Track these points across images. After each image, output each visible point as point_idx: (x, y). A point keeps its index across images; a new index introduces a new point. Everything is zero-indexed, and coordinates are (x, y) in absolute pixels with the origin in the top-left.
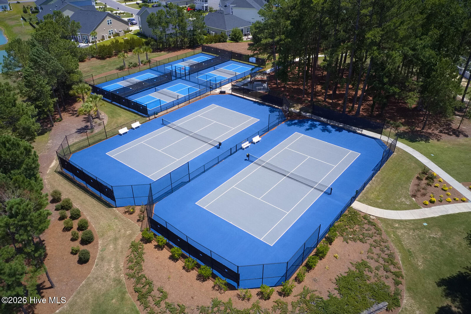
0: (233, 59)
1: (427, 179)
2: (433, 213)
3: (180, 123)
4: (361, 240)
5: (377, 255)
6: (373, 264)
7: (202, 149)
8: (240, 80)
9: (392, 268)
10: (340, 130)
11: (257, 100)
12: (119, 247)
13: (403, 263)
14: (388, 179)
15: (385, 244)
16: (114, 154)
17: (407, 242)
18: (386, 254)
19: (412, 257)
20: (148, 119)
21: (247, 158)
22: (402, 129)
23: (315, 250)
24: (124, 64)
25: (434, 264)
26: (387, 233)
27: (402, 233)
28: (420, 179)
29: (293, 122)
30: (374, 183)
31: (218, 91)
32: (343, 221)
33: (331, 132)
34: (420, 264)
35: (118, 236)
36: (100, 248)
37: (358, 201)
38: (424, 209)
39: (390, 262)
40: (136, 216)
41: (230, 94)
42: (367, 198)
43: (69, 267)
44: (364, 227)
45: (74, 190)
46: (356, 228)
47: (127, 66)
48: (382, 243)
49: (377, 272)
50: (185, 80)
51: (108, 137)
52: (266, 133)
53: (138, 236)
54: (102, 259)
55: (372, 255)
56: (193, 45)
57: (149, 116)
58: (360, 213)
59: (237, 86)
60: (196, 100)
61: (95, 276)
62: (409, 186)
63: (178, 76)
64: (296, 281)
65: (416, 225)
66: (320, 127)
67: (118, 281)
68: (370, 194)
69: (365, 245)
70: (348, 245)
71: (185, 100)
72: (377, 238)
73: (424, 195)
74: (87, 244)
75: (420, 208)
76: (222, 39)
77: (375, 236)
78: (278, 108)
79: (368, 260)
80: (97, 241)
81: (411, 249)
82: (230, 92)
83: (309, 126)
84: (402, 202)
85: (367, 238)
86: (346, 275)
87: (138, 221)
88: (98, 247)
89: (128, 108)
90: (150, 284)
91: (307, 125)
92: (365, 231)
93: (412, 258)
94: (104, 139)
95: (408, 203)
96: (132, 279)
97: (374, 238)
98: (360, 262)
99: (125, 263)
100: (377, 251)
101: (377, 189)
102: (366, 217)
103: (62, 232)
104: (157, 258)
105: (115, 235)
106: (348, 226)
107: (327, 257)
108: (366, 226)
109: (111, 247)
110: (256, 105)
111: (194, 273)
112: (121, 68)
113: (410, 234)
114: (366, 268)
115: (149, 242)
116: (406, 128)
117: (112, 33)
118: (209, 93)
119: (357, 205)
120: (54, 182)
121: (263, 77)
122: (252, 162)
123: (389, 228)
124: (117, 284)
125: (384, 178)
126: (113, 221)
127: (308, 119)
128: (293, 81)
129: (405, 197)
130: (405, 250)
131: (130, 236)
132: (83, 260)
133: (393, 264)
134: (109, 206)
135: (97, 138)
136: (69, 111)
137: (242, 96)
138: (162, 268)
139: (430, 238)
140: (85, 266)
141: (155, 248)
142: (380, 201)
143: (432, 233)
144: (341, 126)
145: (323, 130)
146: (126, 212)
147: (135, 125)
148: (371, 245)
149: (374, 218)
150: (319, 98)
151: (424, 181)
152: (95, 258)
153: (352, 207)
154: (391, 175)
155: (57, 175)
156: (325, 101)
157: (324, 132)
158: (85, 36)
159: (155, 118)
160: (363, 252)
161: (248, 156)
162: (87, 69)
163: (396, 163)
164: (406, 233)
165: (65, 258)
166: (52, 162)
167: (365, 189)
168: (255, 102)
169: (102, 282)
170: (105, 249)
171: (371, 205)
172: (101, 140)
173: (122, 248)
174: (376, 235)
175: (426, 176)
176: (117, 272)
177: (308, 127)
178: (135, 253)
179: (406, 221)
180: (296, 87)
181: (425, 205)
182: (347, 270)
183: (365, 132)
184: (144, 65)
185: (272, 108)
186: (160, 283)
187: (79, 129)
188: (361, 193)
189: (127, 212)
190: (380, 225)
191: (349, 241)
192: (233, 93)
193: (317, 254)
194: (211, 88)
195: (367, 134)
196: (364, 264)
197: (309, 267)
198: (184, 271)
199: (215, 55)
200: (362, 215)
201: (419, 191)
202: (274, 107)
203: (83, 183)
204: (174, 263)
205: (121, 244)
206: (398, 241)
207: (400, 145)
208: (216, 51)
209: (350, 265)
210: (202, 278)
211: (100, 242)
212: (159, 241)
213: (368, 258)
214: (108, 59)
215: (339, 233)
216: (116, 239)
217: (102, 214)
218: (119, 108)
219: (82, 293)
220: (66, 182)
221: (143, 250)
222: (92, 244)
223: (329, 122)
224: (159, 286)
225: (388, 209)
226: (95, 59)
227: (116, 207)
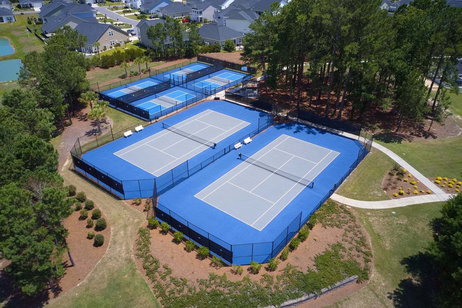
0: (226, 68)
1: (397, 174)
2: (401, 203)
3: (179, 126)
4: (337, 226)
5: (351, 238)
6: (347, 245)
7: (198, 149)
8: (233, 87)
9: (363, 249)
10: (323, 132)
11: (248, 106)
12: (129, 233)
13: (373, 244)
14: (363, 174)
15: (358, 229)
16: (121, 154)
17: (377, 228)
18: (358, 238)
19: (381, 239)
20: (150, 123)
21: (239, 157)
22: (378, 131)
23: (298, 234)
24: (126, 73)
25: (400, 245)
26: (361, 220)
27: (373, 220)
28: (392, 175)
29: (282, 125)
30: (350, 178)
31: (213, 97)
32: (322, 210)
33: (315, 135)
34: (387, 245)
35: (127, 223)
36: (112, 233)
37: (336, 193)
38: (393, 200)
39: (362, 244)
40: (142, 206)
41: (224, 100)
42: (344, 191)
43: (86, 249)
44: (341, 215)
45: (87, 185)
46: (334, 216)
47: (128, 75)
48: (355, 229)
49: (350, 251)
50: (183, 87)
51: (114, 139)
52: (257, 135)
53: (144, 223)
54: (115, 242)
55: (346, 238)
56: (189, 55)
57: (150, 121)
58: (337, 203)
59: (230, 93)
60: (193, 106)
61: (109, 257)
62: (382, 181)
63: (176, 84)
64: (281, 259)
65: (386, 213)
66: (306, 130)
67: (129, 261)
68: (347, 188)
69: (341, 229)
70: (326, 230)
71: (182, 106)
72: (352, 224)
73: (394, 188)
74: (100, 230)
75: (390, 199)
76: (216, 49)
77: (350, 223)
78: (267, 113)
79: (343, 242)
80: (110, 228)
81: (380, 233)
82: (224, 98)
84: (375, 194)
85: (343, 224)
86: (323, 254)
87: (145, 211)
88: (110, 233)
89: (131, 113)
90: (156, 262)
91: (294, 128)
92: (341, 219)
93: (381, 241)
94: (110, 141)
95: (379, 195)
96: (141, 259)
97: (349, 224)
98: (336, 243)
99: (134, 245)
100: (350, 235)
101: (353, 183)
102: (343, 207)
103: (78, 221)
104: (162, 241)
105: (125, 222)
106: (326, 214)
107: (307, 240)
108: (342, 215)
109: (122, 232)
110: (247, 110)
111: (194, 253)
112: (123, 77)
113: (381, 220)
114: (341, 248)
115: (154, 229)
116: (382, 130)
117: (114, 43)
118: (205, 99)
119: (334, 197)
120: (69, 178)
121: (253, 85)
122: (244, 160)
123: (362, 215)
124: (129, 263)
125: (360, 174)
126: (122, 211)
127: (294, 123)
128: (281, 89)
129: (378, 190)
130: (375, 234)
131: (138, 223)
132: (98, 244)
133: (364, 245)
134: (118, 198)
135: (104, 140)
136: (77, 116)
137: (235, 102)
138: (167, 250)
139: (397, 224)
140: (100, 248)
141: (160, 233)
142: (356, 193)
143: (399, 220)
144: (324, 128)
145: (309, 133)
146: (133, 204)
147: (138, 129)
148: (346, 230)
149: (350, 207)
150: (305, 103)
151: (395, 177)
152: (108, 241)
153: (330, 199)
154: (367, 172)
155: (71, 172)
156: (310, 106)
157: (310, 134)
158: (88, 46)
159: (156, 122)
160: (338, 235)
161: (240, 155)
162: (91, 77)
163: (371, 161)
164: (377, 220)
165: (82, 242)
166: (65, 161)
167: (343, 183)
168: (246, 107)
169: (115, 261)
170: (117, 234)
171: (347, 197)
172: (108, 142)
173: (131, 233)
174: (350, 221)
175: (397, 172)
176: (128, 253)
177: (295, 130)
178: (143, 237)
179: (377, 210)
180: (284, 93)
181: (395, 197)
182: (325, 250)
183: (345, 134)
184: (145, 73)
185: (262, 113)
186: (165, 262)
187: (87, 132)
188: (339, 187)
189: (135, 203)
190: (355, 214)
191: (327, 226)
192: (226, 99)
193: (299, 237)
194: (206, 95)
195: (347, 136)
196: (339, 245)
197: (292, 248)
198: (185, 252)
199: (210, 64)
200: (340, 205)
201: (390, 184)
202: (264, 112)
203: (95, 180)
204: (177, 245)
205: (130, 230)
206: (370, 226)
207: (375, 145)
208: (210, 60)
209: (327, 247)
210: (201, 257)
211: (112, 228)
212: (163, 226)
213: (343, 241)
214: (110, 68)
215: (319, 220)
216: (125, 226)
217: (112, 205)
218: (123, 113)
219: (98, 270)
220: (79, 178)
221: (149, 235)
222: (105, 230)
223: (313, 125)
224: (164, 264)
225: (362, 200)
226: (99, 68)
227: (124, 200)
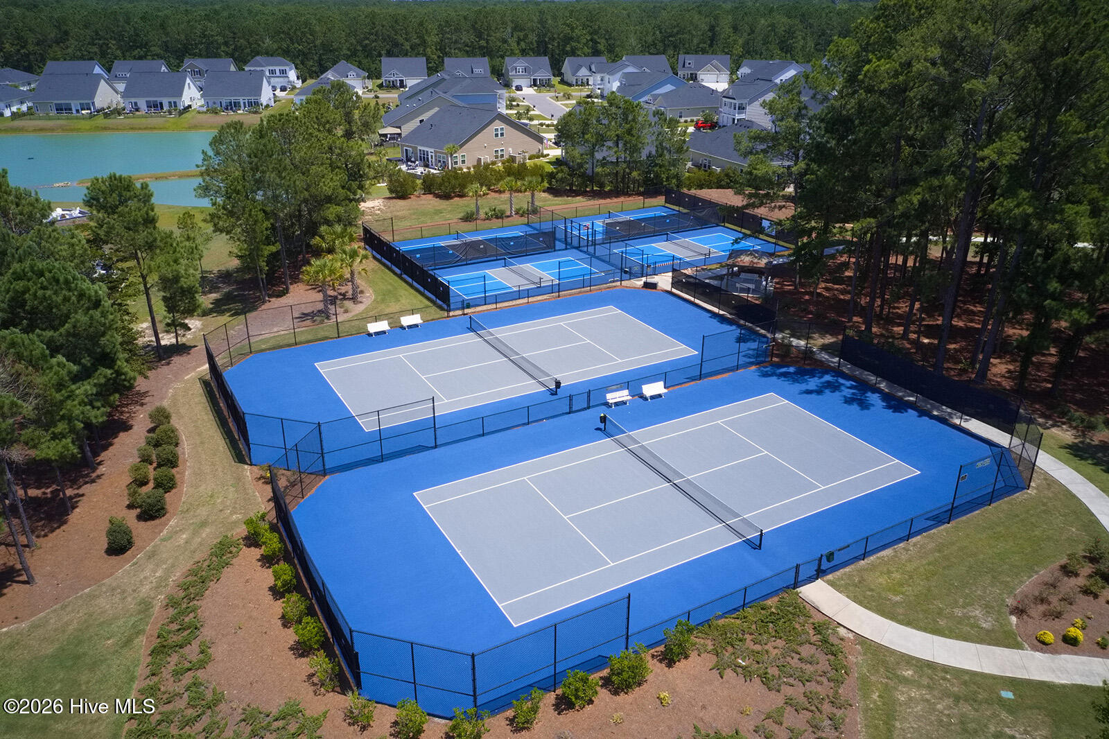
0: (727, 225)
1: (1091, 575)
3: (505, 332)
4: (765, 680)
5: (792, 731)
7: (516, 389)
8: (714, 267)
10: (897, 405)
11: (722, 312)
12: (196, 541)
14: (962, 549)
15: (835, 711)
16: (327, 369)
20: (446, 314)
21: (602, 426)
22: (1104, 435)
24: (478, 209)
26: (864, 684)
27: (911, 699)
28: (1071, 572)
29: (782, 370)
30: (908, 550)
31: (640, 282)
32: (746, 618)
33: (868, 409)
35: (211, 519)
36: (164, 532)
37: (828, 582)
38: (1030, 652)
41: (664, 291)
42: (862, 580)
44: (800, 649)
46: (775, 647)
47: (482, 215)
48: (826, 706)
50: (585, 252)
51: (341, 334)
54: (152, 555)
55: (775, 727)
56: (651, 188)
57: (449, 311)
58: (813, 612)
60: (580, 292)
61: (114, 584)
62: (1022, 582)
63: (572, 242)
64: (511, 725)
65: (973, 688)
66: (848, 392)
68: (877, 574)
69: (772, 695)
70: (717, 683)
72: (823, 689)
73: (1057, 615)
74: (146, 520)
75: (1018, 646)
77: (818, 682)
80: (169, 521)
82: (668, 288)
83: (817, 385)
84: (969, 618)
85: (790, 680)
87: (271, 499)
88: (161, 531)
89: (422, 289)
90: (194, 628)
91: (816, 381)
92: (794, 661)
94: (331, 338)
95: (984, 625)
96: (170, 610)
97: (811, 686)
99: (183, 574)
100: (797, 720)
101: (909, 567)
102: (824, 628)
103: (124, 487)
104: (247, 581)
105: (208, 515)
106: (751, 634)
107: (635, 692)
108: (807, 651)
109: (184, 536)
111: (291, 635)
112: (468, 218)
113: (939, 707)
115: (256, 546)
118: (619, 284)
119: (819, 594)
120: (184, 396)
121: (756, 260)
123: (877, 671)
124: (139, 612)
125: (953, 544)
126: (225, 488)
129: (987, 607)
131: (233, 524)
132: (118, 549)
134: (240, 459)
135: (321, 334)
137: (692, 299)
138: (241, 605)
140: (114, 560)
141: (259, 560)
142: (898, 598)
143: (1013, 725)
144: (911, 399)
145: (849, 400)
146: (261, 478)
147: (407, 321)
148: (789, 701)
149: (851, 636)
151: (1080, 581)
152: (139, 551)
153: (797, 594)
154: (980, 543)
155: (200, 384)
157: (849, 404)
158: (441, 156)
159: (464, 314)
160: (751, 710)
161: (603, 419)
163: (1016, 516)
164: (928, 701)
168: (715, 315)
169: (117, 599)
170: (171, 537)
171: (860, 603)
172: (327, 338)
173: (201, 544)
174: (823, 679)
175: (1093, 568)
176: (157, 588)
177: (813, 388)
178: (214, 559)
179: (946, 669)
181: (1042, 645)
184: (522, 216)
185: (747, 333)
186: (213, 634)
188: (853, 566)
189: (264, 478)
190: (855, 659)
191: (728, 671)
192: (674, 290)
195: (974, 431)
197: (567, 704)
198: (279, 623)
200: (817, 618)
201: (1044, 601)
202: (755, 332)
204: (272, 602)
205: (204, 535)
206: (887, 713)
208: (695, 203)
210: (301, 649)
211: (172, 522)
213: (757, 731)
214: (455, 199)
215: (714, 645)
216: (204, 524)
221: (234, 557)
222: (157, 522)
224: (209, 638)
225: (908, 623)
227: (251, 465)
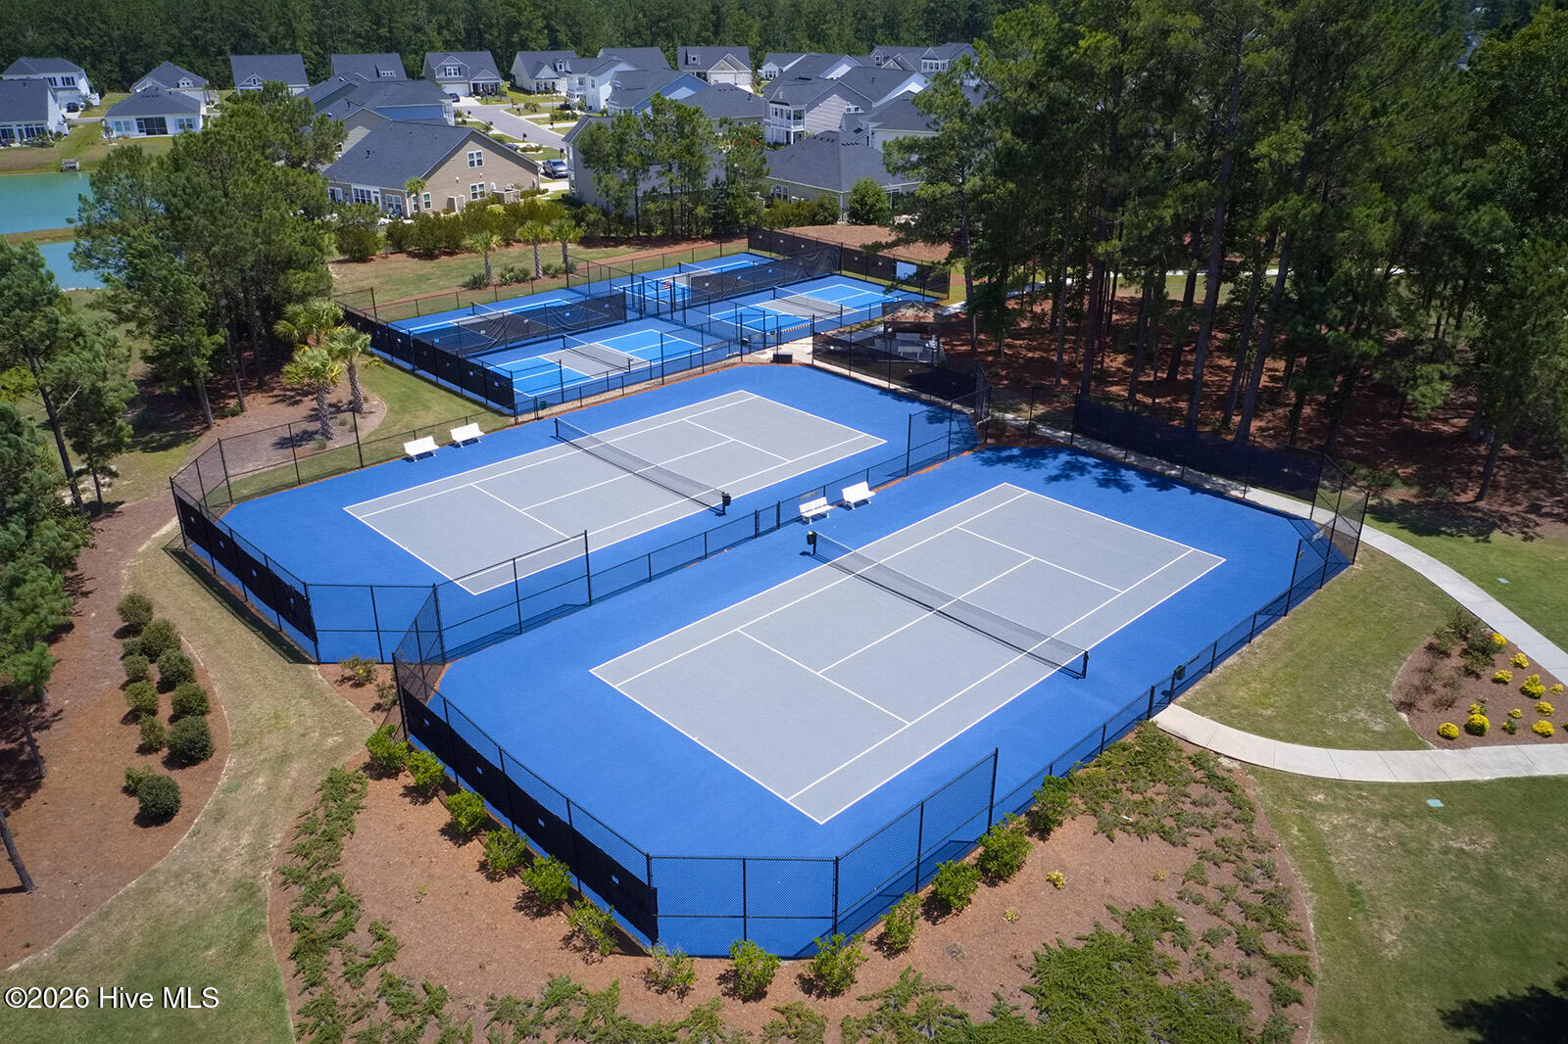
0: (844, 272)
1: (1465, 653)
2: (1472, 768)
3: (615, 437)
4: (1165, 835)
5: (1222, 890)
6: (1196, 921)
7: (665, 512)
8: (854, 328)
9: (1272, 944)
10: (1163, 483)
11: (893, 386)
12: (286, 784)
13: (1322, 928)
14: (1312, 644)
15: (1260, 857)
16: (365, 512)
17: (1346, 860)
18: (1256, 892)
19: (1361, 911)
20: (513, 420)
21: (810, 548)
22: (1397, 495)
23: (980, 850)
24: (488, 271)
25: (1450, 944)
26: (1276, 818)
27: (1335, 827)
28: (1442, 653)
29: (1005, 454)
30: (1255, 654)
31: (769, 354)
32: (1109, 763)
33: (1131, 491)
34: (1389, 938)
35: (293, 749)
36: (224, 779)
37: (1183, 705)
38: (1438, 751)
39: (1268, 920)
40: (370, 693)
41: (808, 365)
42: (1220, 698)
43: (104, 830)
44: (1188, 790)
45: (205, 604)
46: (1158, 792)
47: (495, 279)
48: (1247, 853)
49: (1208, 948)
50: (671, 321)
51: (365, 464)
52: (897, 482)
53: (358, 755)
54: (219, 816)
55: (1200, 889)
56: (723, 228)
57: (515, 415)
58: (1182, 744)
60: (689, 376)
61: (175, 868)
62: (1394, 673)
63: (649, 310)
64: (880, 949)
65: (1396, 802)
66: (1098, 473)
67: (247, 891)
68: (1234, 687)
69: (1180, 851)
70: (1110, 848)
71: (649, 374)
72: (1235, 833)
73: (1449, 704)
74: (182, 766)
75: (1422, 746)
76: (823, 215)
77: (1226, 826)
78: (960, 412)
79: (1180, 906)
80: (223, 761)
81: (1360, 883)
82: (809, 360)
83: (1058, 468)
84: (1356, 722)
85: (1193, 830)
86: (1080, 945)
87: (377, 707)
88: (217, 779)
89: (457, 389)
90: (348, 906)
91: (1052, 465)
92: (1187, 807)
93: (1360, 916)
94: (351, 470)
95: (1376, 728)
96: (295, 888)
97: (1220, 833)
98: (1146, 906)
99: (288, 834)
100: (1224, 875)
101: (1266, 673)
102: (1202, 759)
103: (118, 725)
104: (401, 827)
105: (286, 745)
106: (1124, 782)
107: (1018, 878)
108: (1196, 791)
109: (261, 780)
110: (887, 399)
111: (513, 887)
112: (476, 284)
113: (1369, 830)
114: (1165, 930)
115: (389, 777)
116: (1414, 491)
117: (482, 194)
118: (738, 359)
119: (1173, 719)
120: (151, 577)
121: (921, 314)
122: (825, 560)
123: (1284, 801)
124: (241, 901)
125: (1301, 639)
126: (293, 702)
127: (1057, 448)
128: (1030, 339)
129: (1370, 707)
130: (1336, 884)
131: (336, 751)
132: (157, 812)
133: (1277, 926)
134: (295, 656)
135: (331, 466)
136: (273, 389)
137: (846, 372)
138: (408, 862)
139: (1446, 851)
140: (156, 833)
141: (404, 795)
142: (1269, 712)
143: (1456, 836)
144: (1173, 472)
145: (1104, 483)
146: (344, 679)
147: (460, 434)
148: (1202, 855)
149: (1236, 765)
150: (1114, 389)
151: (1455, 661)
152: (195, 811)
153: (1154, 724)
154: (1330, 634)
155: (167, 558)
156: (1131, 398)
157: (1107, 487)
158: (393, 196)
159: (539, 419)
160: (1164, 874)
161: (812, 539)
162: (371, 280)
163: (1355, 597)
164: (1353, 826)
165: (98, 804)
166: (166, 521)
167: (1219, 669)
168: (884, 391)
169: (192, 888)
170: (238, 786)
171: (1231, 725)
172: (339, 471)
173: (295, 787)
174: (1229, 821)
175: (1465, 645)
176: (252, 861)
177: (1055, 472)
178: (331, 804)
179: (1358, 786)
180: (1037, 355)
181: (1447, 740)
182: (1088, 931)
183: (1257, 495)
184: (554, 277)
185: (938, 411)
186: (384, 909)
187: (284, 438)
188: (1201, 682)
189: (349, 679)
190: (1253, 792)
191: (1117, 832)
192: (817, 363)
193: (982, 865)
194: (743, 343)
195: (1263, 503)
196: (1163, 919)
197: (939, 908)
198: (481, 877)
200: (1190, 751)
201: (1428, 690)
202: (945, 408)
203: (235, 585)
204: (455, 849)
205: (294, 774)
206: (1317, 850)
207: (1376, 538)
208: (794, 245)
209: (1104, 919)
210: (536, 904)
211: (230, 763)
212: (418, 767)
213: (1180, 898)
214: (444, 258)
215: (1086, 803)
216: (285, 758)
217: (265, 678)
218: (431, 387)
219: (113, 918)
220: (187, 578)
221: (361, 797)
222: (202, 766)
223: (1132, 459)
224: (379, 917)
225: (1294, 739)
226: (404, 255)
227: (319, 664)
